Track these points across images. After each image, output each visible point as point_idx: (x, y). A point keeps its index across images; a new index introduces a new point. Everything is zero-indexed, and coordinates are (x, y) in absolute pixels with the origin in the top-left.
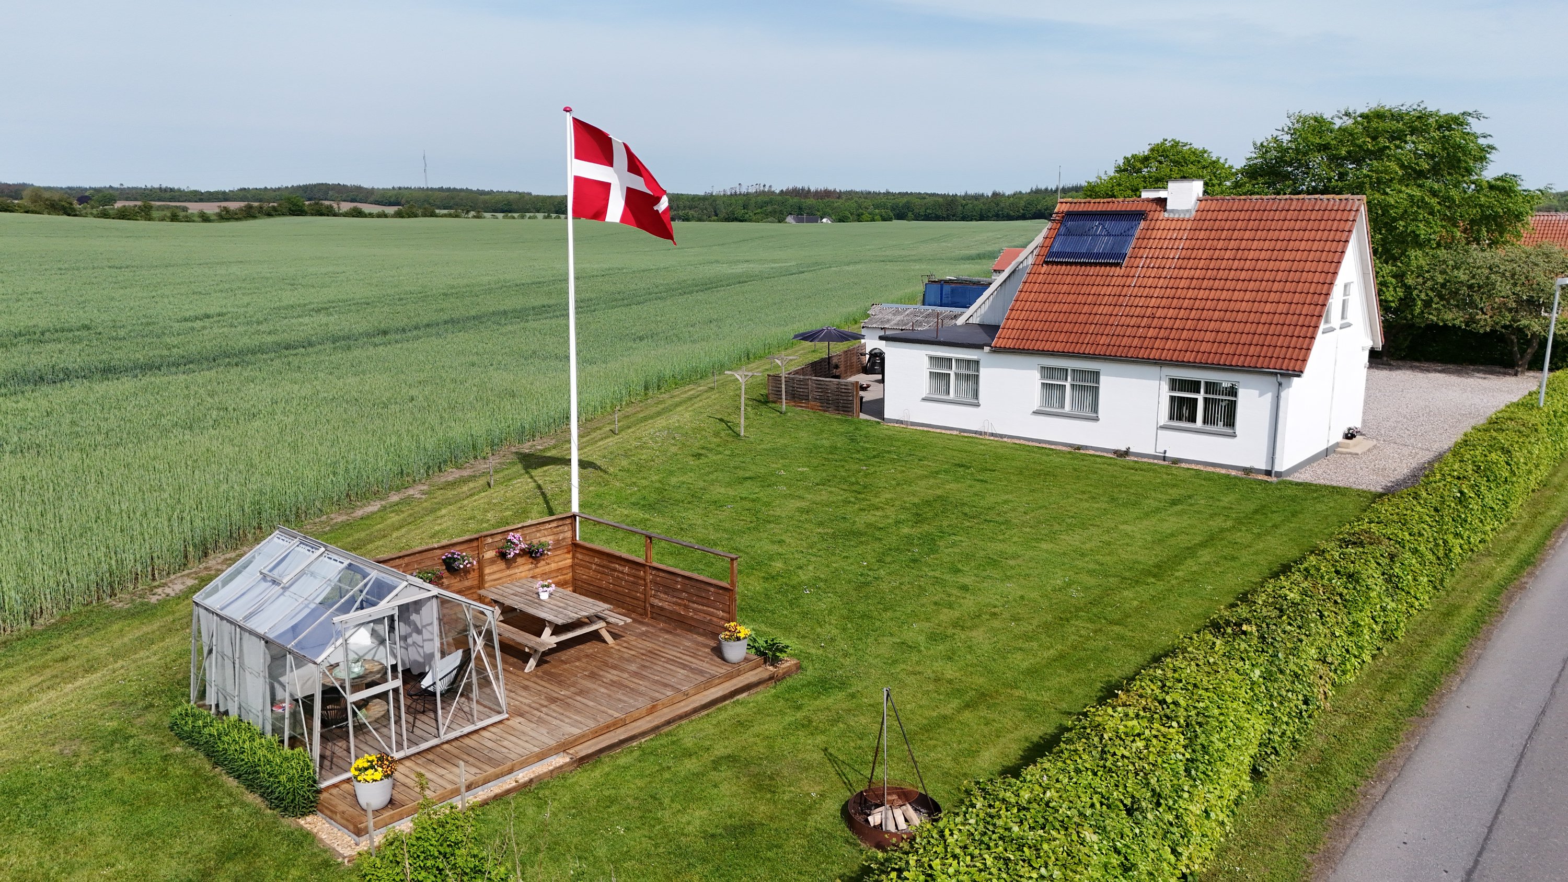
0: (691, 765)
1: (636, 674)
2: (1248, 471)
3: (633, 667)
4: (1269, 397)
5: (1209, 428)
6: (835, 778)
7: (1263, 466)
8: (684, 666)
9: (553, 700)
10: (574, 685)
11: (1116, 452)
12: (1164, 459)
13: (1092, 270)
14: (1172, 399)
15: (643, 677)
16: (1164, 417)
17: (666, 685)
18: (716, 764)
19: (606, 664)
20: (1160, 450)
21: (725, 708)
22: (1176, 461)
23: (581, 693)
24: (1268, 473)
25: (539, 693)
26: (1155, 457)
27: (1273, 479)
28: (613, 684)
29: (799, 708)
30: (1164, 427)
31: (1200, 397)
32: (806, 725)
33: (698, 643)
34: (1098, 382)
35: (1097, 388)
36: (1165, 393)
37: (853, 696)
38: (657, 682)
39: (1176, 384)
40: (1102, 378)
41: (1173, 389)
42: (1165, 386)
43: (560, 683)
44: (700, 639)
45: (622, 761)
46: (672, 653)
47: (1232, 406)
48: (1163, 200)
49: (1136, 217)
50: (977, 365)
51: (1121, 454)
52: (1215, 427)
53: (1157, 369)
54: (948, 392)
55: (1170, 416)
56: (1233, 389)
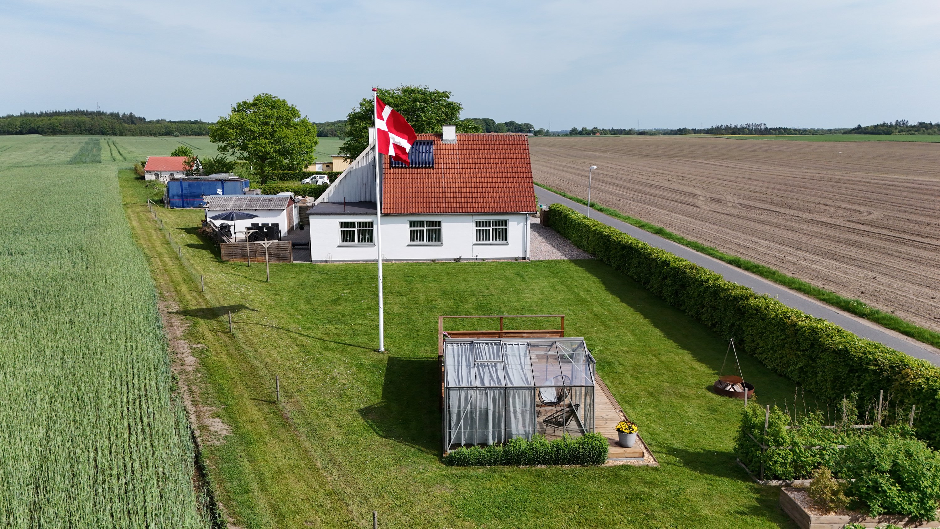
2: (517, 259)
4: (522, 225)
5: (495, 242)
7: (521, 256)
11: (454, 259)
12: (477, 259)
13: (419, 171)
14: (478, 230)
16: (475, 241)
20: (474, 255)
22: (483, 260)
24: (524, 258)
26: (472, 259)
27: (527, 261)
30: (475, 245)
31: (491, 228)
34: (440, 226)
35: (440, 230)
36: (475, 228)
39: (478, 223)
40: (443, 224)
41: (478, 226)
42: (474, 224)
45: (628, 407)
47: (506, 230)
48: (440, 135)
49: (430, 143)
50: (371, 224)
51: (457, 260)
52: (498, 241)
53: (469, 218)
54: (354, 241)
55: (478, 239)
56: (505, 223)
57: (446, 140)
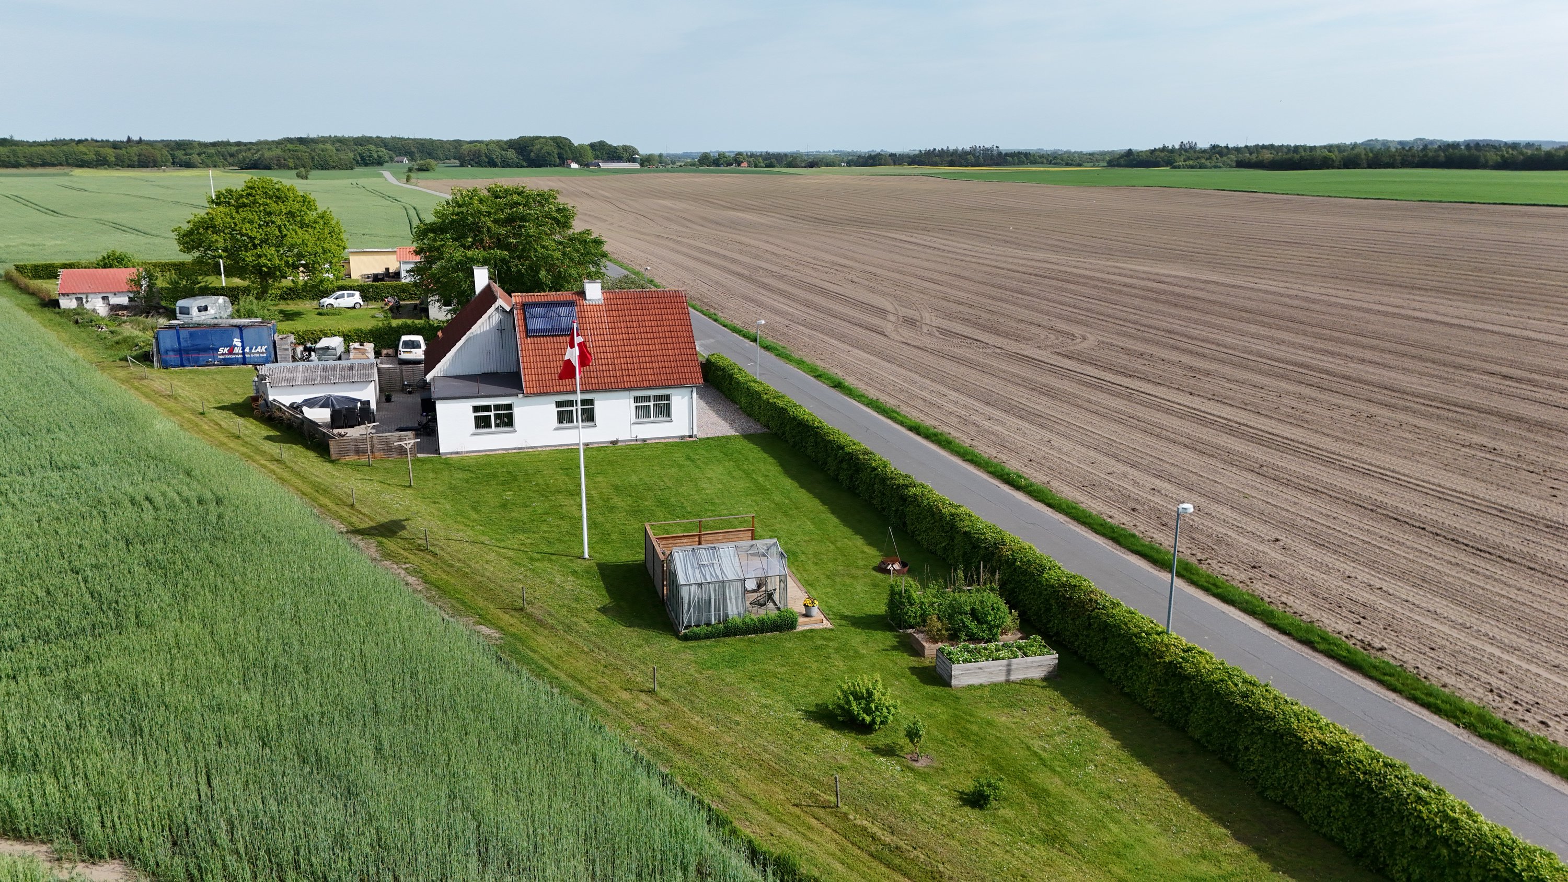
2: (683, 437)
4: (687, 398)
5: (657, 419)
7: (687, 434)
11: (612, 442)
12: (637, 440)
13: (561, 339)
14: (637, 407)
16: (634, 419)
20: (634, 437)
22: (644, 440)
24: (690, 436)
26: (631, 440)
27: (694, 439)
30: (634, 424)
31: (651, 404)
34: (593, 405)
35: (593, 409)
36: (633, 405)
39: (636, 399)
40: (596, 403)
41: (636, 402)
42: (632, 400)
47: (668, 406)
48: (582, 294)
49: (570, 304)
50: (509, 407)
51: (614, 443)
52: (661, 419)
53: (627, 393)
54: (490, 427)
55: (637, 417)
56: (668, 397)
57: (590, 300)
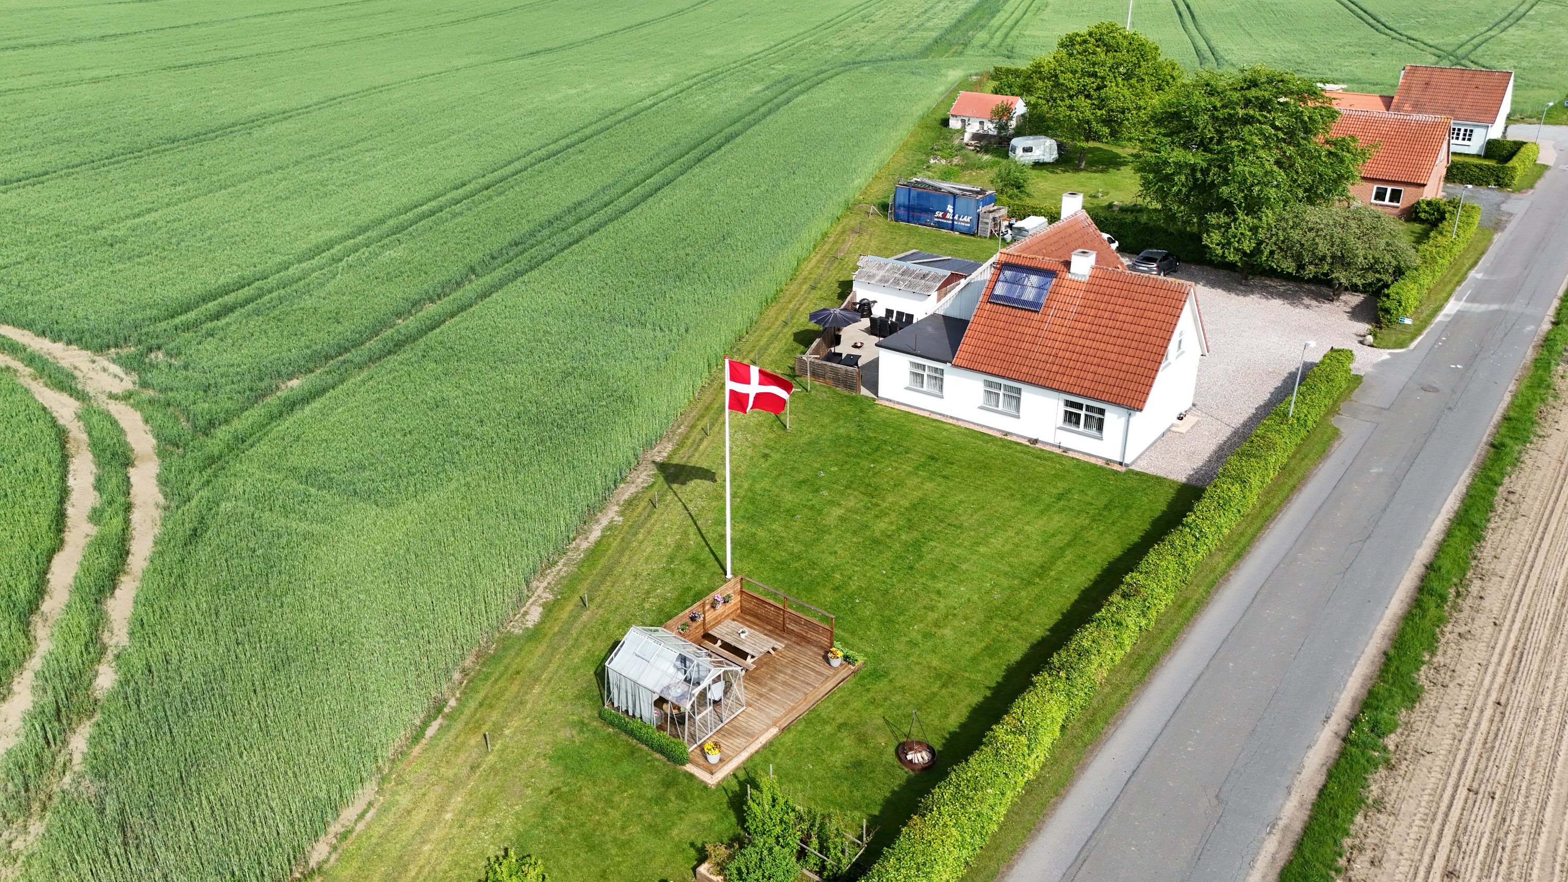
0: (828, 729)
1: (792, 677)
2: (1111, 462)
3: (789, 672)
4: (1123, 420)
5: (1088, 431)
6: (890, 734)
7: (1119, 459)
8: (813, 670)
9: (761, 695)
10: (766, 685)
11: (1030, 440)
12: (1059, 447)
13: (1020, 313)
14: (1066, 412)
15: (796, 679)
16: (1060, 423)
17: (808, 684)
18: (840, 727)
19: (775, 668)
20: (1057, 442)
21: (834, 693)
22: (1066, 450)
23: (771, 690)
24: (1121, 464)
25: (753, 691)
26: (1053, 445)
27: (1124, 468)
28: (784, 683)
29: (868, 690)
30: (1061, 428)
31: (1083, 413)
32: (873, 701)
33: (815, 652)
34: (1020, 394)
35: (1019, 398)
36: (1062, 408)
37: (891, 681)
38: (803, 682)
39: (1069, 403)
40: (1023, 394)
41: (1067, 405)
42: (1062, 404)
43: (760, 684)
44: (815, 649)
45: (800, 728)
46: (804, 660)
47: (1101, 421)
48: (1068, 265)
49: (1051, 274)
50: (941, 372)
51: (1033, 441)
52: (1091, 432)
53: (1057, 393)
54: (922, 386)
55: (1064, 422)
56: (1101, 411)
57: (1074, 274)
